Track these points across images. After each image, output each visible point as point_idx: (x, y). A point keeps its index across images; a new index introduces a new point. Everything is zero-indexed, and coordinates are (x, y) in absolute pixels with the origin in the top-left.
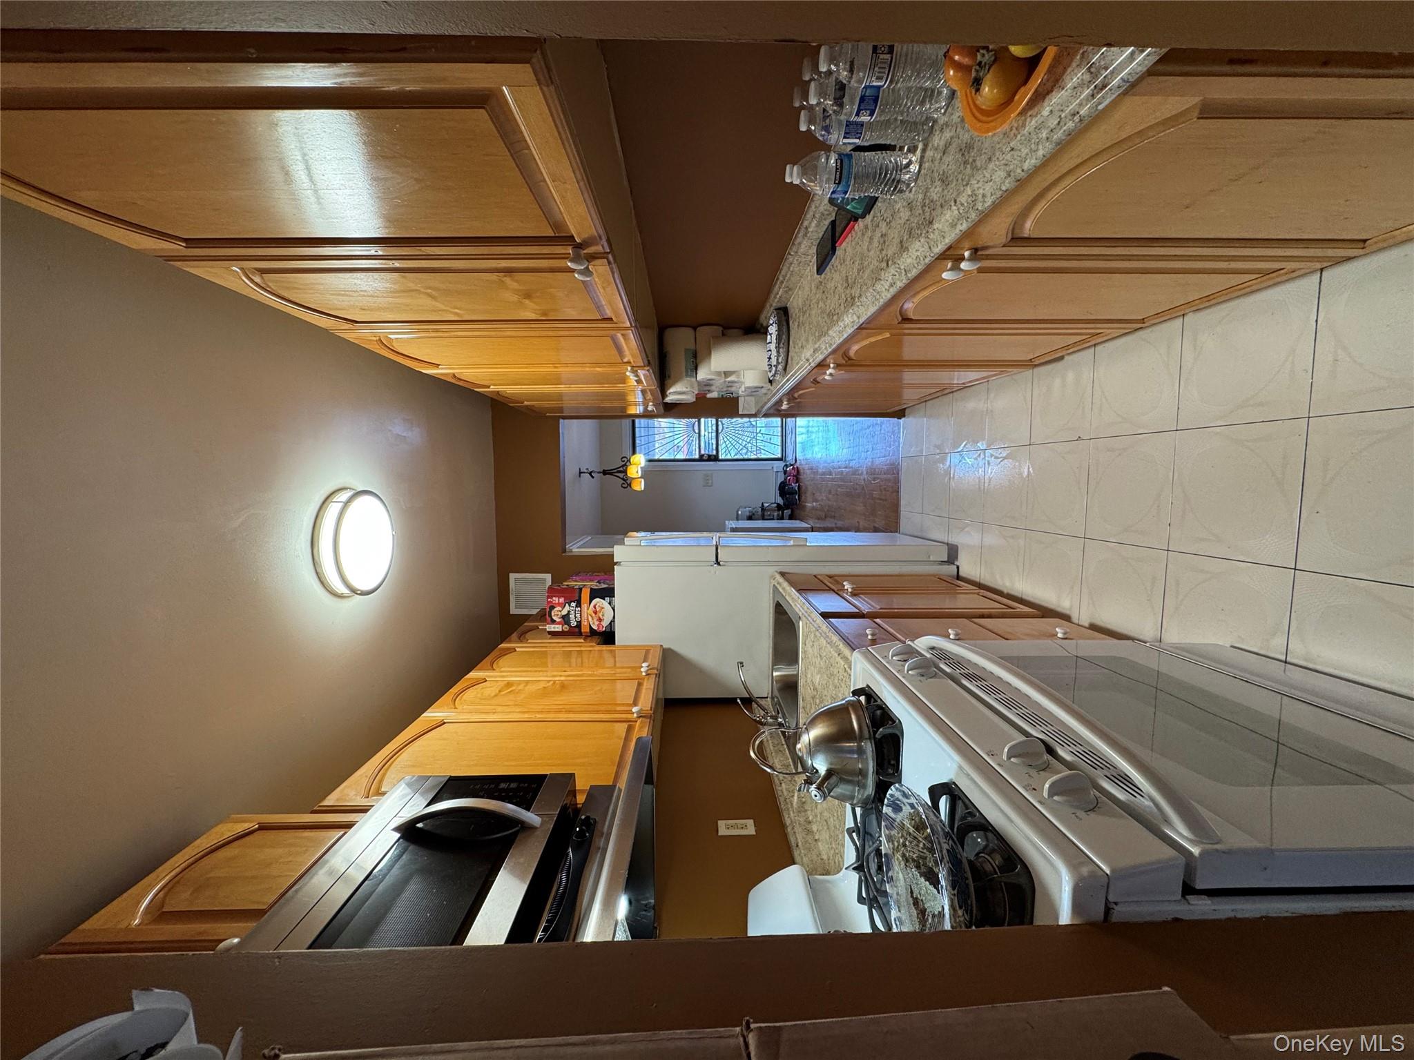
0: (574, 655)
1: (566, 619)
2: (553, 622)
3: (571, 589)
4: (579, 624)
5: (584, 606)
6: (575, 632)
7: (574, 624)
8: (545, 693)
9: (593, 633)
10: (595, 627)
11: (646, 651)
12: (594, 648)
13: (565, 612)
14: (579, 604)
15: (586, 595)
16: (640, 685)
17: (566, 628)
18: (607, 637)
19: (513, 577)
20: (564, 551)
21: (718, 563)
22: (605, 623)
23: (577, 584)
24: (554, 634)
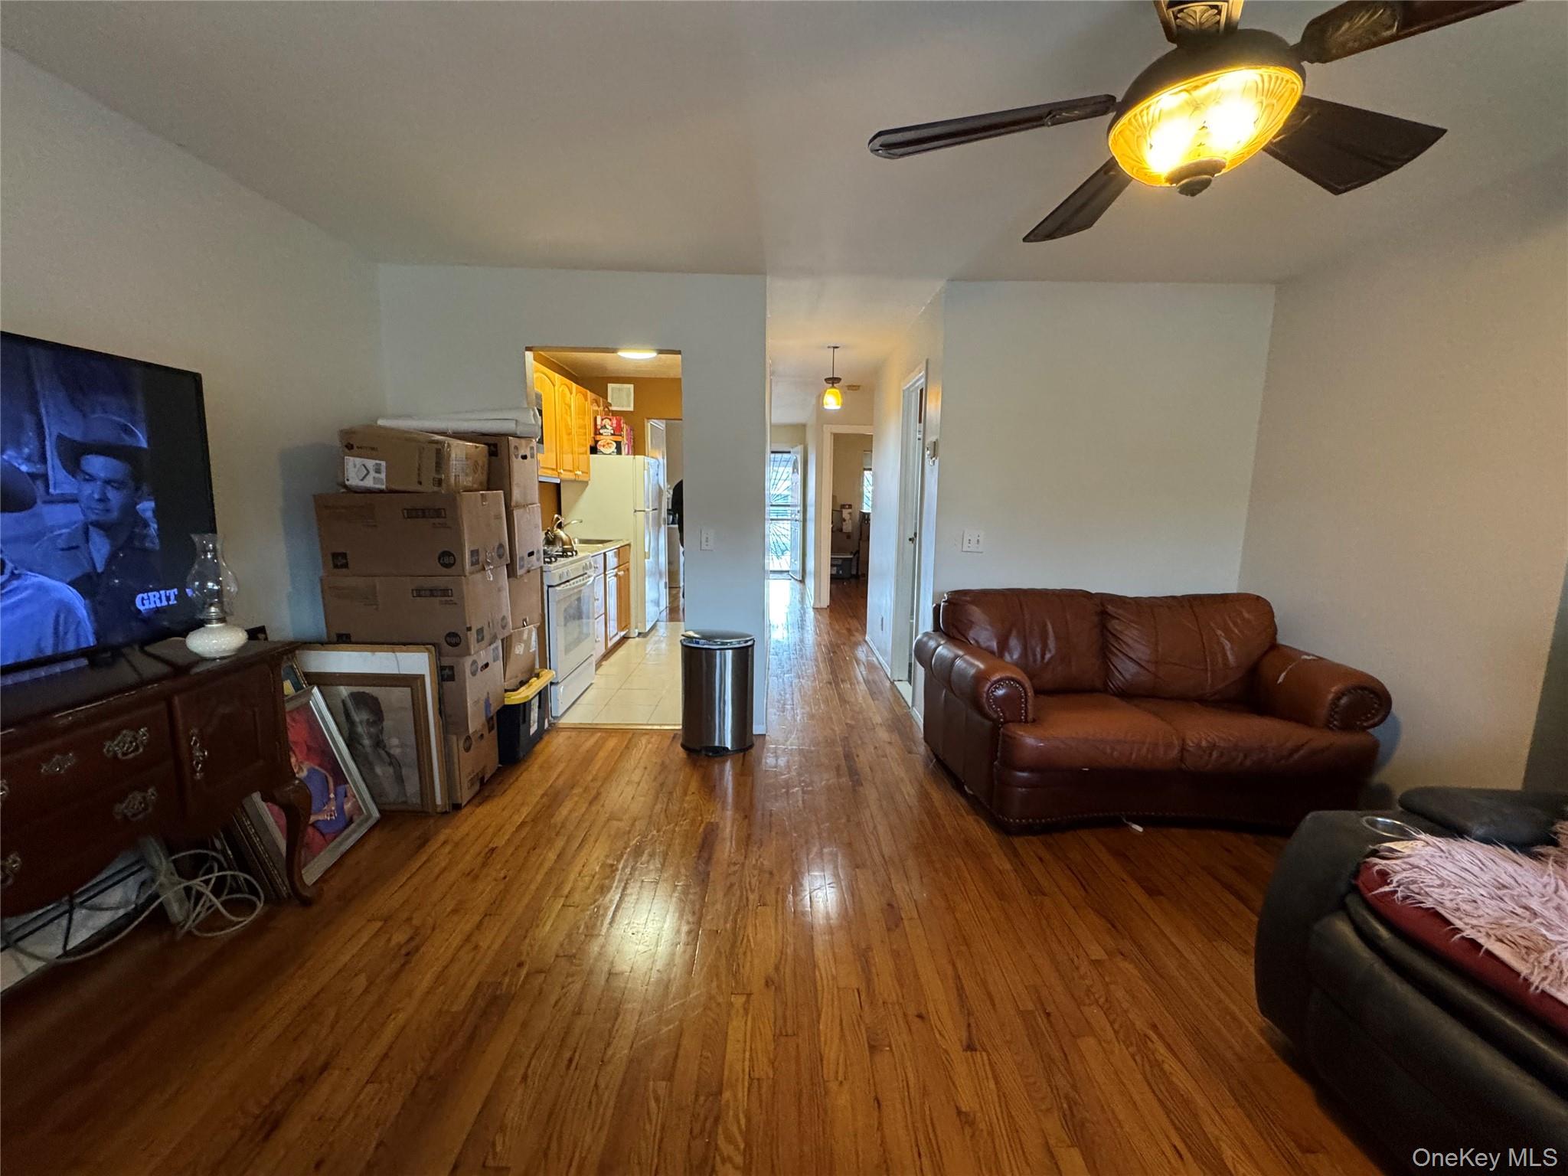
0: (583, 431)
1: (604, 427)
2: (602, 420)
3: (621, 430)
4: (601, 434)
5: (611, 437)
6: (597, 432)
7: (601, 431)
8: (567, 425)
9: (596, 442)
10: (599, 443)
11: (587, 472)
12: (590, 443)
13: (608, 426)
14: (612, 435)
15: (619, 439)
16: (570, 471)
17: (599, 427)
18: (594, 450)
19: (631, 386)
20: (648, 419)
21: (635, 511)
22: (602, 449)
23: (624, 433)
24: (595, 419)
